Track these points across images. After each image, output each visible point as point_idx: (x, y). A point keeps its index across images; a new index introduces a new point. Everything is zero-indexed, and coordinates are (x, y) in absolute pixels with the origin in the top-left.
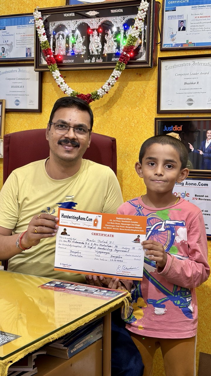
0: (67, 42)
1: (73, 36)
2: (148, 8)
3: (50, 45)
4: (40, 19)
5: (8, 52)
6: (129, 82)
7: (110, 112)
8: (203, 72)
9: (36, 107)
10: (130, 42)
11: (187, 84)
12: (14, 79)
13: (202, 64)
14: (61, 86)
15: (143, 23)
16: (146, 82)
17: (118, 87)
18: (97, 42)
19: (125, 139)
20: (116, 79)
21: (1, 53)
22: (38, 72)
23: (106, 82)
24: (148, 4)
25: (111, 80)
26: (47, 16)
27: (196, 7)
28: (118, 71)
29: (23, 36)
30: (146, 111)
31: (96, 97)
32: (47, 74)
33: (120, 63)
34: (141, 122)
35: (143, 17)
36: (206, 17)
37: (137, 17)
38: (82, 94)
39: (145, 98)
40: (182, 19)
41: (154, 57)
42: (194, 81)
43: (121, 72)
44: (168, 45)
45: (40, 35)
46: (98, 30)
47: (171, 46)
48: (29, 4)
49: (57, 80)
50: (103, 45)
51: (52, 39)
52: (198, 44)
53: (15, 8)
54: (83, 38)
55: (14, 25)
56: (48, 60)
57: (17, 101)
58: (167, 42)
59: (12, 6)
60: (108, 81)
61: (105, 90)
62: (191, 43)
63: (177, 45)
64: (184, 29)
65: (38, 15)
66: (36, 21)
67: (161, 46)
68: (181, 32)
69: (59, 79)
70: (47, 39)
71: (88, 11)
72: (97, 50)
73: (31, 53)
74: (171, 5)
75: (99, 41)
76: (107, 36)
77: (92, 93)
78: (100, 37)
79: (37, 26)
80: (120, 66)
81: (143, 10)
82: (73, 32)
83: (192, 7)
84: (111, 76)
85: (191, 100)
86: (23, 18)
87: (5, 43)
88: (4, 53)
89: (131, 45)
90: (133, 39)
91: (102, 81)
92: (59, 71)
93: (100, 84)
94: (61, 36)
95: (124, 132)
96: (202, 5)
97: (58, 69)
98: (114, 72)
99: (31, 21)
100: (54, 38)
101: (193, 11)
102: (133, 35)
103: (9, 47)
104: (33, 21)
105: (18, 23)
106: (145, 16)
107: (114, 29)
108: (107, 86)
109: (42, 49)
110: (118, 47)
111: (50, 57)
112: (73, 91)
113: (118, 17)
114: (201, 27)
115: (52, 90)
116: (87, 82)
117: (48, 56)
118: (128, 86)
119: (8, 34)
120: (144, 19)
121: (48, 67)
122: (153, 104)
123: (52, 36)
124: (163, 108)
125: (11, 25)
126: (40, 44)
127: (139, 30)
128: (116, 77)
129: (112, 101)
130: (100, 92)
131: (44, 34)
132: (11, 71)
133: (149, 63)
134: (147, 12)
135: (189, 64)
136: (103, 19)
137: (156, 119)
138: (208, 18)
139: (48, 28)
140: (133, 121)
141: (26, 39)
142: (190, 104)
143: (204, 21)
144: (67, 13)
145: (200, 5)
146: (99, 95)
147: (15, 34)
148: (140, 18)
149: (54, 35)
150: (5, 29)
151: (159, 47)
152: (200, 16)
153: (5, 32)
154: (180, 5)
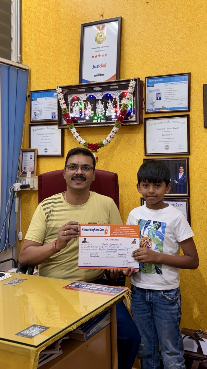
2: (135, 85)
3: (68, 110)
4: (61, 94)
5: (39, 116)
6: (125, 135)
7: (112, 155)
8: (174, 128)
9: (59, 153)
10: (124, 108)
11: (164, 135)
12: (44, 134)
13: (174, 122)
14: (77, 138)
15: (132, 96)
16: (136, 134)
17: (117, 138)
18: (101, 108)
19: (123, 174)
20: (116, 133)
21: (34, 117)
22: (60, 130)
23: (108, 135)
24: (135, 82)
25: (111, 134)
26: (66, 91)
27: (168, 84)
28: (117, 128)
29: (50, 104)
30: (137, 154)
31: (102, 146)
32: (66, 131)
33: (118, 123)
34: (134, 162)
35: (132, 91)
36: (175, 90)
37: (128, 91)
38: (92, 144)
39: (136, 145)
40: (158, 92)
41: (141, 117)
42: (170, 133)
43: (119, 128)
44: (150, 109)
45: (61, 104)
46: (101, 100)
47: (152, 110)
48: (53, 83)
49: (74, 134)
50: (106, 110)
51: (70, 107)
52: (170, 108)
53: (43, 86)
54: (91, 106)
55: (43, 97)
56: (67, 121)
57: (46, 149)
58: (150, 107)
59: (41, 84)
60: (110, 134)
61: (108, 141)
62: (165, 108)
63: (156, 109)
64: (160, 99)
65: (59, 90)
66: (58, 95)
67: (145, 110)
68: (158, 100)
69: (75, 134)
70: (66, 106)
71: (95, 87)
72: (102, 114)
73: (55, 116)
74: (151, 83)
75: (102, 108)
76: (108, 104)
77: (99, 143)
78: (103, 104)
79: (59, 98)
80: (118, 124)
81: (132, 86)
83: (165, 84)
84: (112, 131)
85: (168, 146)
86: (49, 93)
87: (37, 110)
88: (36, 116)
89: (125, 110)
90: (126, 106)
91: (106, 134)
92: (76, 128)
93: (105, 136)
95: (122, 169)
96: (172, 83)
97: (75, 126)
98: (114, 128)
99: (55, 94)
100: (71, 105)
101: (166, 87)
102: (126, 104)
103: (40, 112)
104: (56, 94)
105: (45, 95)
106: (133, 91)
108: (109, 138)
109: (63, 113)
112: (85, 142)
113: (115, 92)
114: (171, 97)
115: (71, 141)
116: (96, 135)
117: (68, 118)
118: (124, 137)
119: (38, 103)
120: (133, 93)
121: (68, 125)
122: (141, 149)
123: (70, 104)
124: (149, 152)
125: (41, 97)
126: (62, 110)
127: (130, 100)
128: (115, 132)
129: (113, 148)
130: (104, 142)
131: (64, 104)
132: (41, 129)
133: (137, 122)
134: (135, 88)
135: (165, 122)
136: (105, 93)
137: (144, 159)
138: (176, 91)
139: (67, 99)
140: (128, 161)
141: (52, 106)
142: (167, 149)
143: (174, 93)
145: (170, 83)
146: (103, 144)
147: (44, 103)
148: (130, 92)
150: (36, 100)
151: (144, 111)
152: (170, 90)
153: (37, 102)
154: (157, 82)
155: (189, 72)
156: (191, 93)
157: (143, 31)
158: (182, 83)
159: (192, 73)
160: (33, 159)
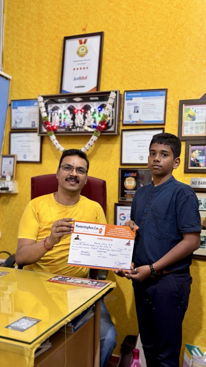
0: (60, 118)
1: (64, 114)
2: (115, 97)
3: (48, 119)
4: (42, 102)
5: (19, 124)
6: (102, 145)
8: (149, 140)
9: (38, 159)
10: (103, 118)
11: (139, 146)
12: (24, 141)
13: (150, 134)
14: (56, 145)
15: (111, 107)
16: (113, 145)
17: (95, 147)
18: (81, 118)
20: (94, 142)
22: (40, 137)
23: (87, 144)
24: (115, 94)
25: (91, 142)
26: (47, 101)
27: (145, 98)
28: (95, 137)
29: (30, 113)
30: (113, 163)
32: (46, 138)
36: (152, 105)
37: (108, 103)
39: (112, 155)
40: (136, 106)
41: (119, 129)
42: (145, 145)
43: (98, 137)
44: (127, 121)
45: (42, 112)
46: (81, 111)
47: (129, 122)
48: (34, 93)
49: (53, 141)
52: (146, 121)
53: (24, 95)
54: (71, 115)
55: (24, 106)
56: (47, 128)
57: (25, 155)
58: (126, 119)
59: (22, 93)
60: (89, 143)
61: (87, 149)
62: (142, 121)
63: (133, 122)
64: (138, 112)
65: (41, 99)
66: (39, 103)
67: (123, 122)
68: (136, 114)
69: (55, 141)
70: (46, 115)
71: (75, 98)
72: (81, 124)
73: (35, 125)
74: (129, 96)
76: (87, 114)
78: (83, 115)
79: (40, 106)
80: (97, 133)
81: (112, 98)
82: (65, 111)
83: (143, 98)
84: (91, 140)
85: (142, 157)
86: (30, 102)
87: (17, 118)
88: (16, 124)
89: (104, 120)
90: (106, 116)
91: (84, 143)
92: (56, 136)
93: (82, 145)
94: (56, 114)
96: (150, 97)
97: (54, 134)
98: (92, 137)
99: (36, 104)
100: (51, 115)
101: (144, 101)
102: (105, 114)
103: (20, 120)
105: (26, 104)
106: (113, 102)
107: (92, 110)
108: (88, 146)
109: (44, 121)
110: (95, 122)
111: (49, 127)
113: (94, 103)
114: (149, 111)
115: (49, 149)
116: (73, 144)
118: (101, 147)
119: (19, 112)
120: (112, 104)
121: (47, 133)
122: (117, 159)
125: (22, 106)
126: (42, 118)
127: (109, 111)
128: (94, 140)
131: (45, 112)
132: (22, 136)
133: (116, 132)
134: (114, 99)
135: (141, 134)
136: (85, 104)
137: (120, 169)
138: (154, 105)
139: (48, 108)
140: (104, 169)
141: (32, 115)
142: (142, 160)
143: (151, 107)
144: (61, 99)
145: (148, 97)
147: (24, 112)
148: (110, 103)
149: (51, 113)
152: (148, 104)
153: (17, 110)
154: (135, 96)
155: (166, 88)
156: (167, 108)
157: (124, 47)
158: (160, 98)
159: (169, 89)
160: (12, 164)
